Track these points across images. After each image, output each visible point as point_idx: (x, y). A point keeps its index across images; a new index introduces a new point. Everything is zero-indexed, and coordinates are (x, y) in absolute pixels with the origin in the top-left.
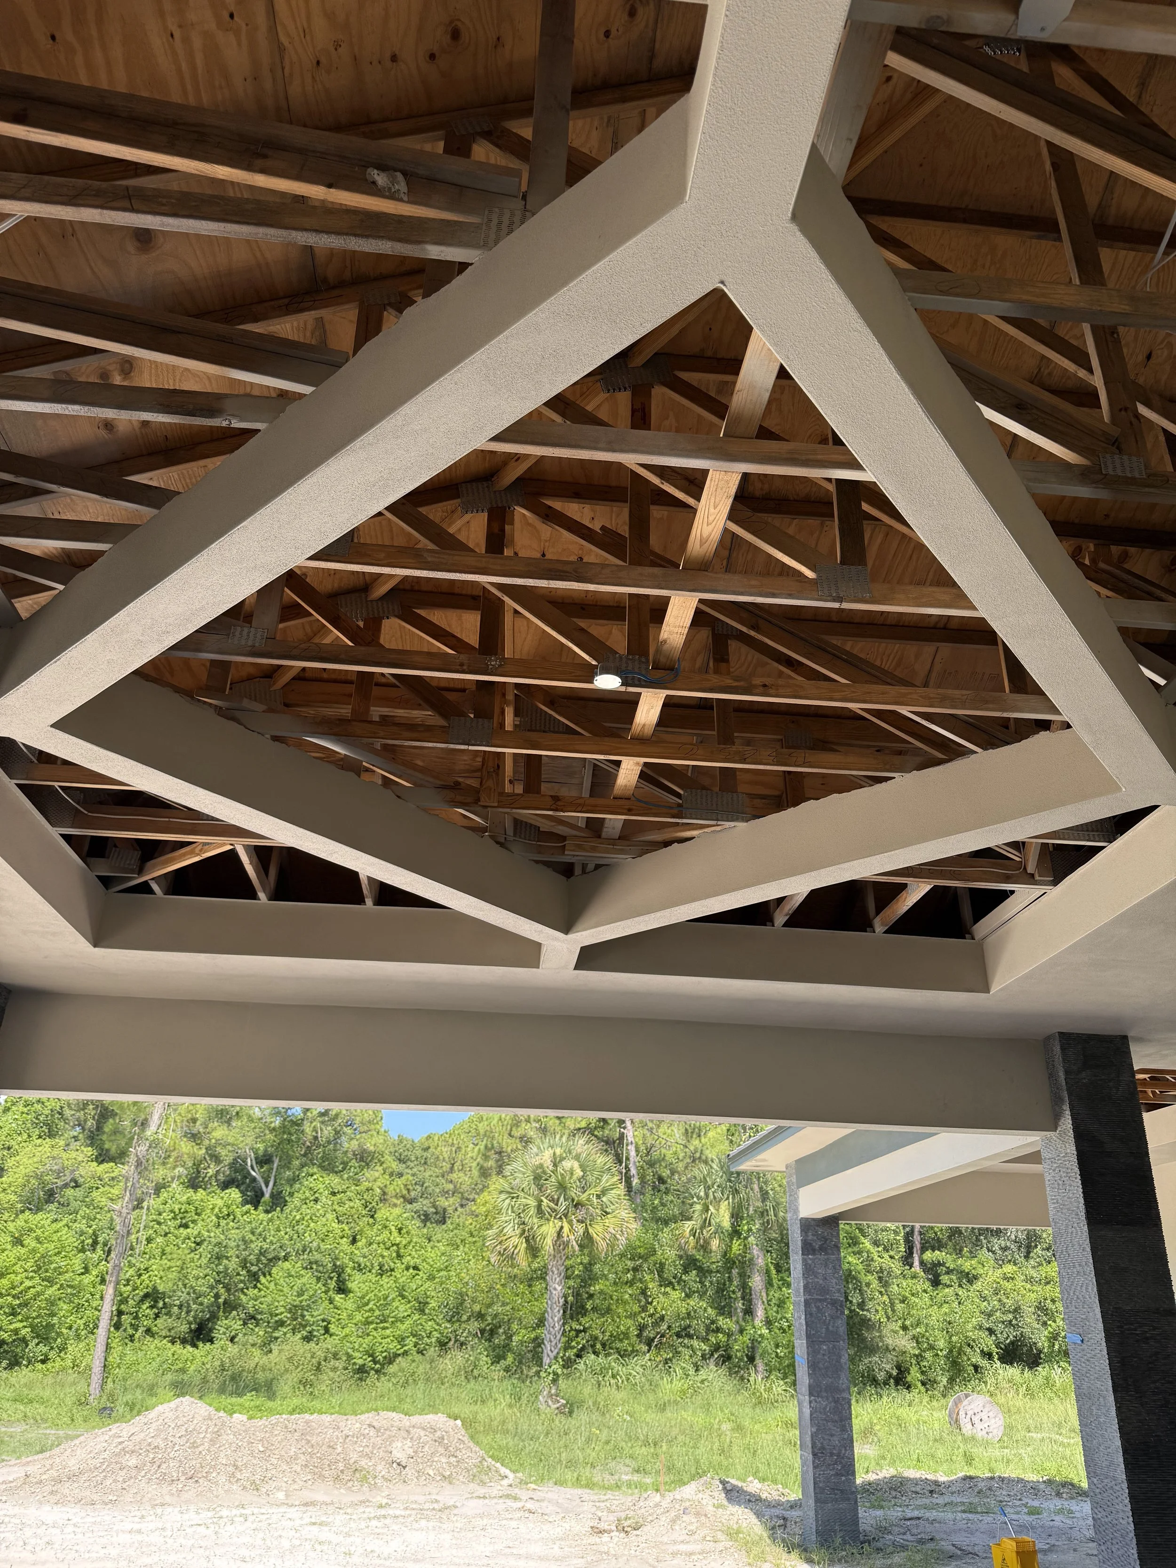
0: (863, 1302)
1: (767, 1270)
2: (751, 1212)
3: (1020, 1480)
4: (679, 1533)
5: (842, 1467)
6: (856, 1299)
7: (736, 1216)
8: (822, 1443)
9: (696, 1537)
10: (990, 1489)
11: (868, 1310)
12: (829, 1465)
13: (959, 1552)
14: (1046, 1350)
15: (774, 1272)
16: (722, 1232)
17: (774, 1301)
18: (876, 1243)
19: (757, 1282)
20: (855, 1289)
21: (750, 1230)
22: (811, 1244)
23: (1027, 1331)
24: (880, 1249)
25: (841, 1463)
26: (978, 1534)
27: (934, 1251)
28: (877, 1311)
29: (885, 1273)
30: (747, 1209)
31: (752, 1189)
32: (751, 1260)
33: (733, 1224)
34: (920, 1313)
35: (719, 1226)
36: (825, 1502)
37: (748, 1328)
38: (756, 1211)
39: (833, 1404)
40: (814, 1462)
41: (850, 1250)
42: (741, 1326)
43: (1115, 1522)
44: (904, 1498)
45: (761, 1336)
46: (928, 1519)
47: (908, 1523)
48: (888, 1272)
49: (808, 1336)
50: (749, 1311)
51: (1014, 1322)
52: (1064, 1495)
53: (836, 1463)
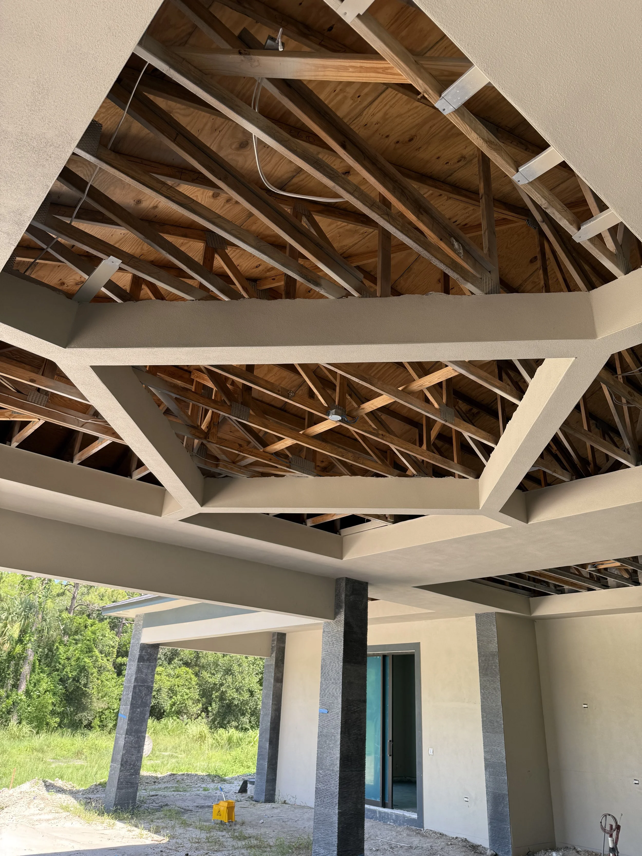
0: (87, 683)
1: (34, 663)
2: (34, 629)
3: (196, 775)
4: (33, 810)
5: (134, 771)
6: (83, 682)
7: (23, 632)
8: (127, 759)
9: (45, 811)
10: (183, 780)
11: (88, 688)
12: (128, 770)
13: (183, 810)
14: (168, 711)
15: (38, 664)
16: (13, 640)
17: (33, 681)
18: (101, 652)
19: (26, 669)
20: (85, 676)
21: (30, 640)
22: (143, 657)
23: (161, 701)
24: (103, 655)
25: (134, 769)
26: (187, 801)
27: (123, 658)
28: (93, 688)
29: (102, 668)
30: (31, 628)
31: (37, 617)
32: (26, 657)
33: (20, 636)
34: (108, 690)
35: (11, 636)
36: (122, 789)
37: (13, 695)
38: (36, 629)
39: (136, 739)
40: (120, 769)
41: (86, 655)
42: (7, 694)
43: (328, 788)
44: (142, 786)
45: (21, 700)
46: (161, 795)
47: (153, 798)
48: (104, 668)
49: (132, 704)
50: (16, 686)
51: (156, 696)
52: (216, 781)
53: (131, 769)
